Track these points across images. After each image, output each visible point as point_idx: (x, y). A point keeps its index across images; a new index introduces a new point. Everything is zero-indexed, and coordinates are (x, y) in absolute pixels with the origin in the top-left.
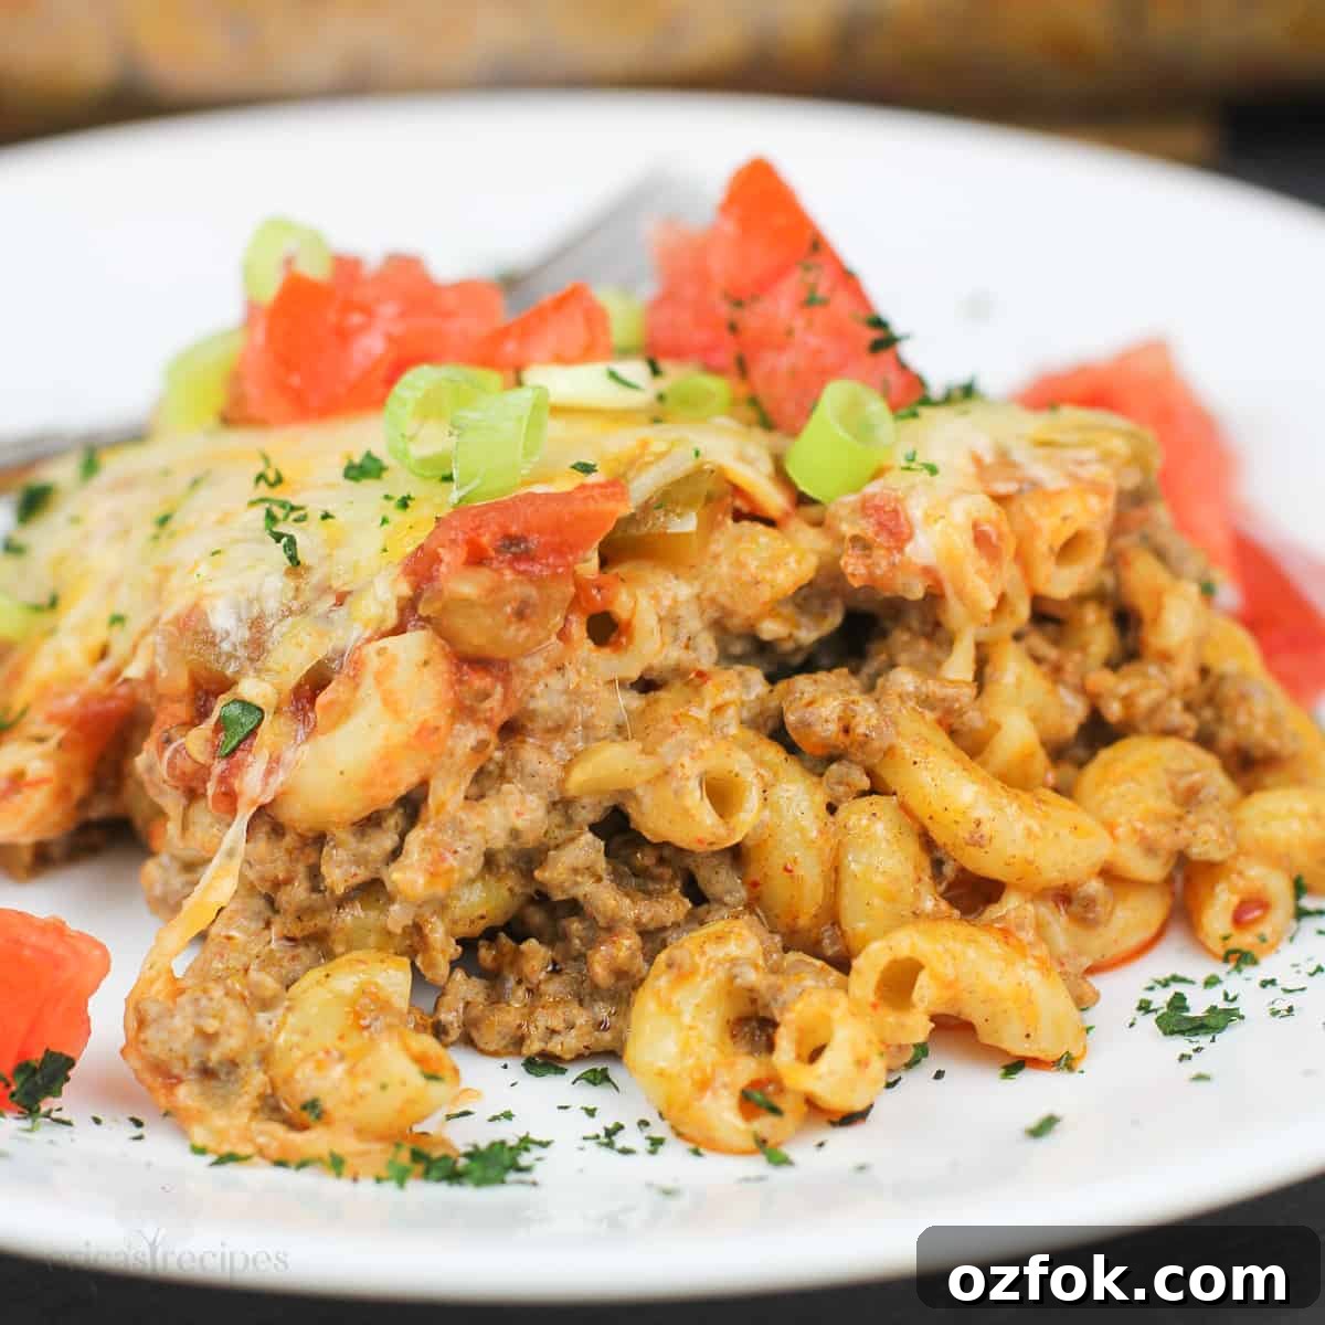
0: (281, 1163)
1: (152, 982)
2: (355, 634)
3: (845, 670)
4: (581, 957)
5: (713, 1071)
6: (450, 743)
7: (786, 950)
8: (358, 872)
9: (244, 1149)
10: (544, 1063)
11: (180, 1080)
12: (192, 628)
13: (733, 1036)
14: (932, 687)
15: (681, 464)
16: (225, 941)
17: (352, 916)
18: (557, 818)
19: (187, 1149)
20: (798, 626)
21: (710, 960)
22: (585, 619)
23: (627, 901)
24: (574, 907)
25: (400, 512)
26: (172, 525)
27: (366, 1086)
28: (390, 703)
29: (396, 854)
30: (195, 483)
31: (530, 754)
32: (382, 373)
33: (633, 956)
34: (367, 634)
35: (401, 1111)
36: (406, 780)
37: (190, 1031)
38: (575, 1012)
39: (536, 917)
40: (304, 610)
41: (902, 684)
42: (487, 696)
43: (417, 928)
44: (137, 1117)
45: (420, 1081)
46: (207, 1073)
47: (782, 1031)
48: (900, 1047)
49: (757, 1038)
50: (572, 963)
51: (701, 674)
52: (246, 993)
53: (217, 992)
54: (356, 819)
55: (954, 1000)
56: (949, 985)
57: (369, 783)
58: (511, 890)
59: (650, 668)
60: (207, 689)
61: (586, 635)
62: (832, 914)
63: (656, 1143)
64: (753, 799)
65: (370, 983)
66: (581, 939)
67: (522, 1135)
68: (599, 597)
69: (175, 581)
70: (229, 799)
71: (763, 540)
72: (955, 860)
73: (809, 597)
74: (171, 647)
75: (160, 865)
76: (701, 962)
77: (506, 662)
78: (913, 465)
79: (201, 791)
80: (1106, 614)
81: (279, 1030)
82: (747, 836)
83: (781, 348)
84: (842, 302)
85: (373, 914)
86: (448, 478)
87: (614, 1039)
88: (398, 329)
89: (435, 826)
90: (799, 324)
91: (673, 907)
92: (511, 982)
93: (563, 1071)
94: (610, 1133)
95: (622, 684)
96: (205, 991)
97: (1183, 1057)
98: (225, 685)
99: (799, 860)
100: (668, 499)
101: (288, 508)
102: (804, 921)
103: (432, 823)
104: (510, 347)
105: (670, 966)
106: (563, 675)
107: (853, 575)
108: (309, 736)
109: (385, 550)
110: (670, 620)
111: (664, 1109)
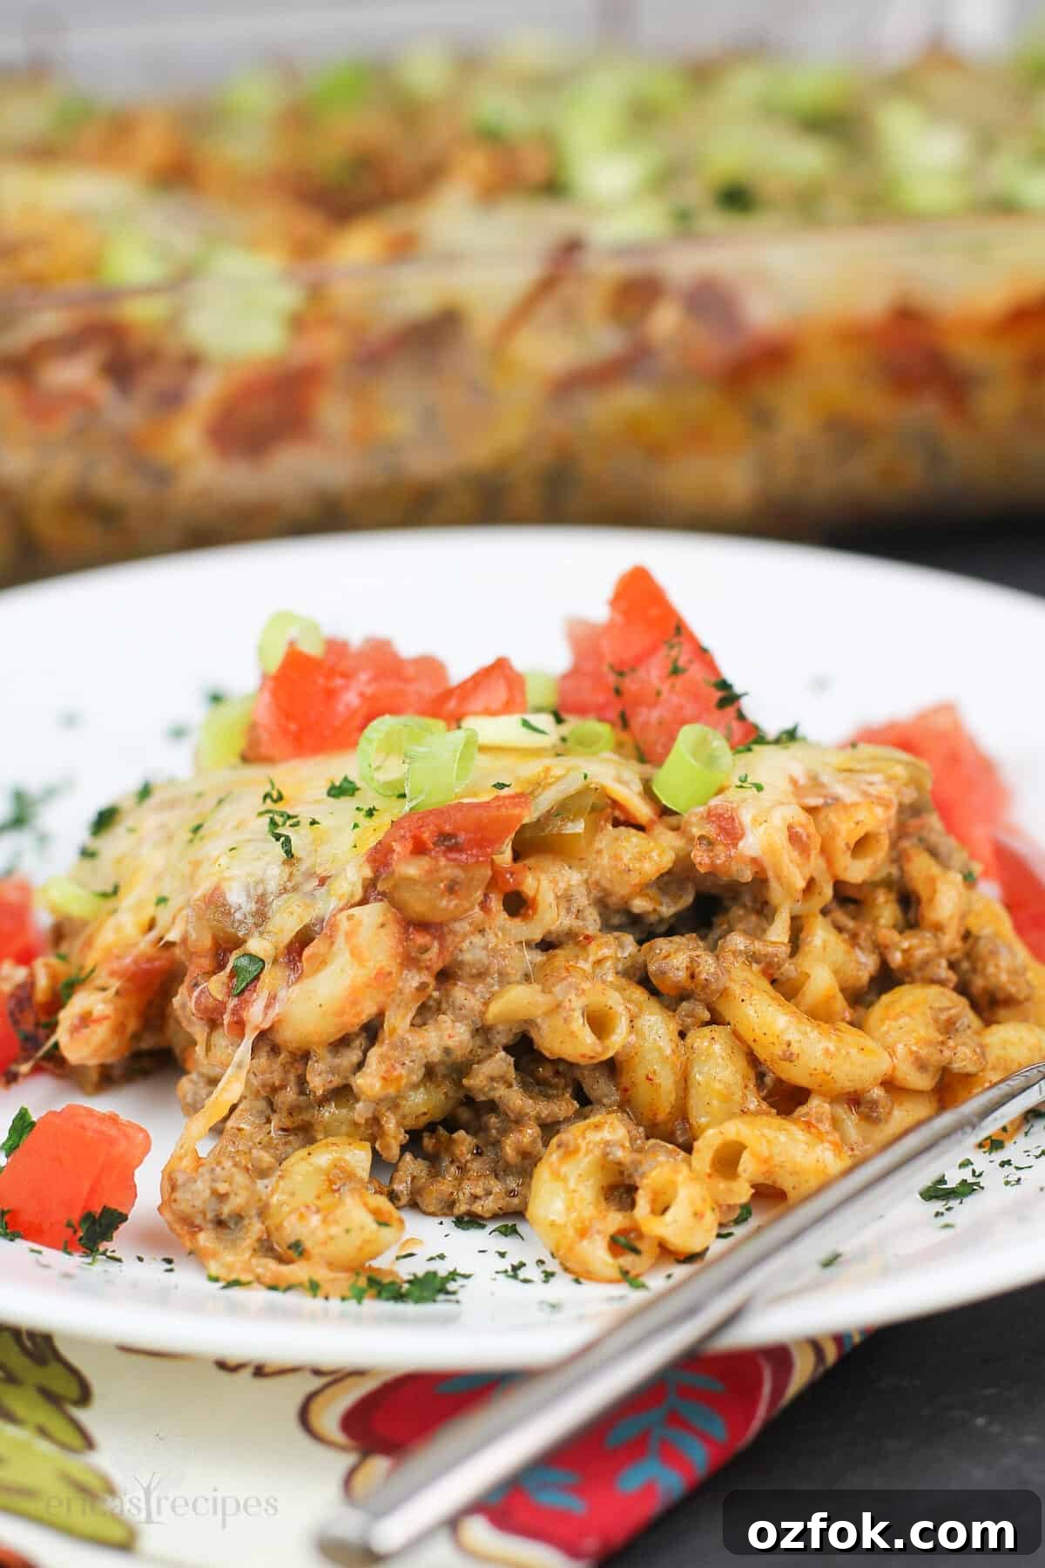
0: (273, 1288)
1: (181, 1158)
2: (332, 907)
3: (694, 935)
4: (497, 1144)
5: (590, 1221)
6: (400, 984)
7: (648, 1138)
8: (333, 1079)
9: (245, 1278)
10: (469, 1221)
11: (201, 1229)
12: (215, 902)
13: (607, 1199)
14: (758, 946)
15: (573, 784)
16: (236, 1131)
17: (329, 1112)
18: (479, 1041)
19: (205, 1277)
20: (661, 904)
21: (589, 1143)
22: (502, 897)
23: (530, 1102)
24: (492, 1106)
25: (368, 819)
26: (202, 832)
27: (334, 1230)
28: (356, 954)
29: (360, 1065)
30: (220, 802)
31: (459, 993)
32: (358, 721)
33: (534, 1142)
34: (341, 905)
35: (360, 1249)
36: (368, 1010)
37: (208, 1192)
38: (492, 1182)
39: (465, 1114)
40: (295, 889)
41: (736, 944)
42: (425, 949)
43: (375, 1121)
44: (167, 1256)
45: (374, 1226)
46: (220, 1223)
47: (640, 1192)
48: (730, 1207)
49: (623, 1200)
50: (489, 1148)
51: (587, 938)
52: (250, 1166)
53: (228, 1164)
54: (332, 1040)
55: (769, 1173)
56: (766, 1161)
57: (341, 1013)
58: (446, 1094)
59: (550, 933)
60: (225, 946)
61: (502, 908)
62: (682, 1112)
63: (549, 1276)
64: (622, 1027)
65: (340, 1159)
66: (497, 1129)
67: (451, 1269)
68: (511, 880)
69: (203, 871)
70: (239, 1026)
71: (634, 840)
72: (773, 1073)
73: (670, 881)
74: (200, 918)
75: (192, 1081)
76: (583, 1144)
77: (440, 925)
78: (744, 785)
79: (219, 1022)
80: (893, 897)
81: (273, 1192)
82: (617, 1053)
83: (652, 705)
84: (696, 672)
85: (344, 1111)
86: (403, 796)
87: (520, 1203)
88: (369, 691)
89: (389, 1044)
90: (665, 688)
91: (565, 1106)
92: (445, 1163)
93: (483, 1227)
94: (515, 1269)
95: (528, 944)
96: (219, 1163)
97: (937, 1214)
98: (238, 943)
99: (657, 1072)
100: (564, 809)
101: (286, 816)
102: (661, 1117)
103: (387, 1042)
104: (452, 705)
105: (559, 1146)
106: (484, 936)
107: (701, 864)
108: (298, 979)
109: (355, 847)
110: (566, 898)
111: (554, 1250)
